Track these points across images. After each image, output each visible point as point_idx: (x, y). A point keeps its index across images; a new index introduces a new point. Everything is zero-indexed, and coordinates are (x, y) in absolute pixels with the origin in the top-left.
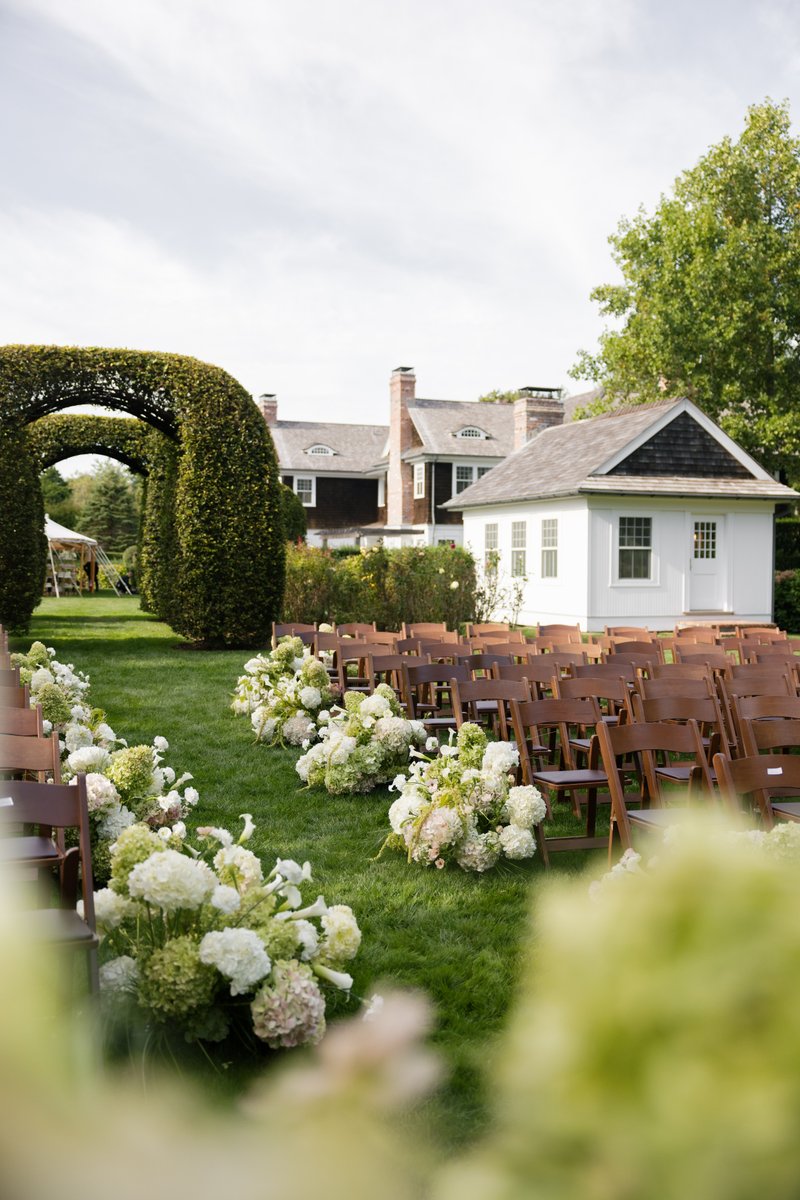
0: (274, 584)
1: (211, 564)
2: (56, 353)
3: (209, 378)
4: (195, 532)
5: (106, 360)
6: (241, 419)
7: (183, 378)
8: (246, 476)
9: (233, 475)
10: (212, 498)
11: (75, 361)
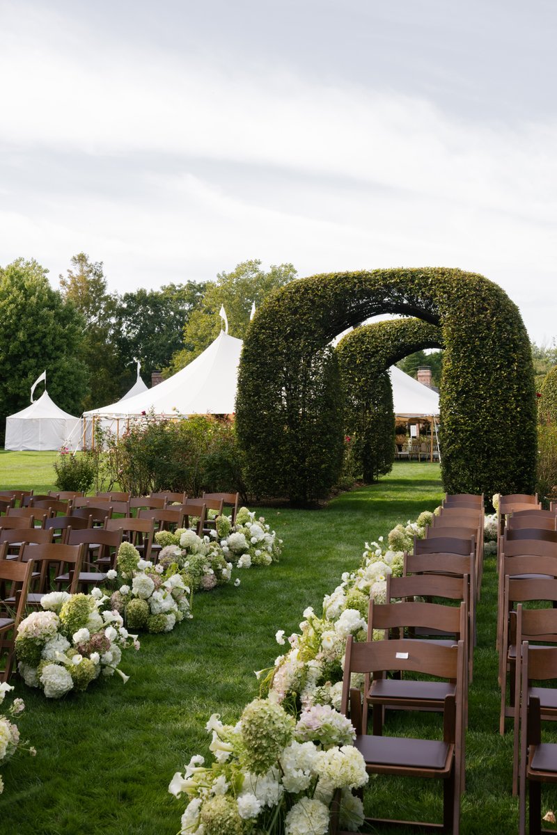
0: (526, 456)
1: (468, 439)
2: (346, 278)
3: (466, 285)
5: (384, 279)
6: (492, 317)
7: (443, 287)
8: (497, 364)
9: (486, 365)
10: (467, 385)
11: (360, 282)
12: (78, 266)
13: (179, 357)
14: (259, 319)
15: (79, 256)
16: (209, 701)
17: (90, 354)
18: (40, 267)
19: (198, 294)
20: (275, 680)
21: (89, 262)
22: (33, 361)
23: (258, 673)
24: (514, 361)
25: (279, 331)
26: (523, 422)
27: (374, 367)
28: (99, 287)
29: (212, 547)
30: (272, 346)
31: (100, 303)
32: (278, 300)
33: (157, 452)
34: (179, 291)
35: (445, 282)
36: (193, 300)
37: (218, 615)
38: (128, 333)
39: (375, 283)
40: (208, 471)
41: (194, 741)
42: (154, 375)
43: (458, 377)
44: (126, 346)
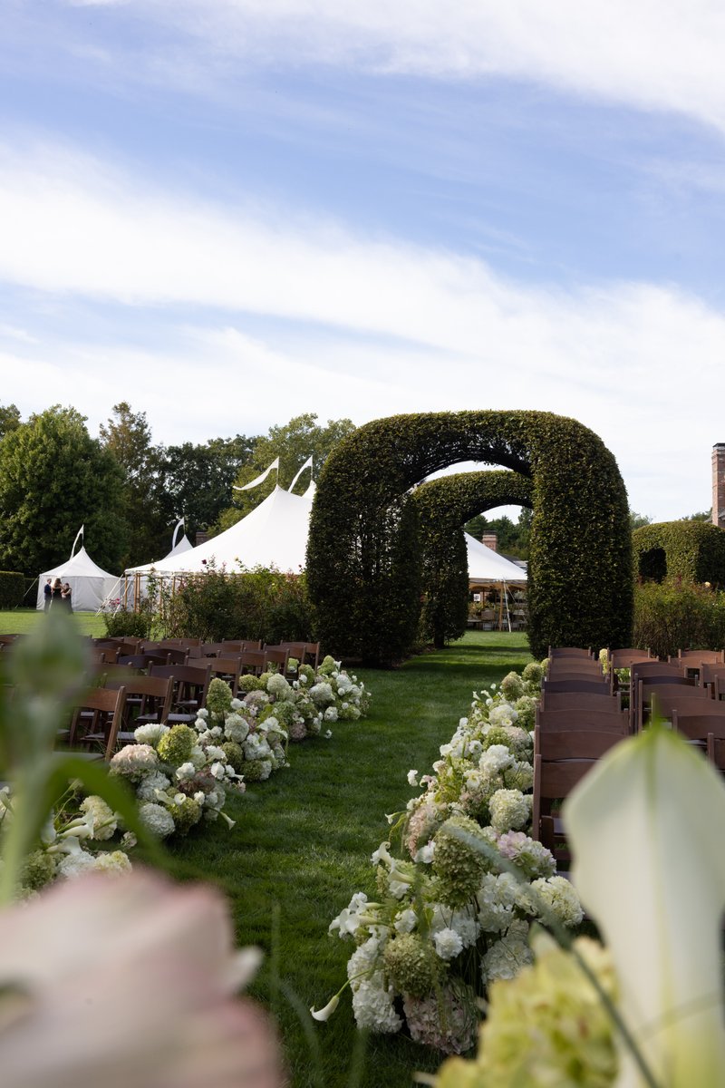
0: (621, 616)
1: (559, 596)
2: (429, 419)
3: (560, 429)
4: (546, 567)
5: (471, 421)
6: (588, 465)
7: (536, 432)
8: (593, 515)
9: (579, 516)
10: (560, 537)
11: (446, 424)
12: (119, 415)
13: (225, 515)
14: (334, 461)
15: (120, 405)
16: (329, 849)
17: (130, 511)
18: (78, 415)
19: (248, 449)
20: (411, 824)
21: (131, 412)
22: (67, 514)
23: (390, 818)
24: (612, 513)
25: (356, 474)
26: (620, 579)
27: (449, 522)
28: (141, 438)
29: (302, 694)
30: (348, 491)
31: (142, 456)
32: (355, 441)
33: (217, 606)
34: (228, 446)
35: (537, 426)
36: (242, 456)
37: (315, 765)
38: (171, 489)
39: (461, 425)
40: (273, 626)
41: (326, 890)
42: (198, 534)
43: (550, 529)
44: (168, 502)
